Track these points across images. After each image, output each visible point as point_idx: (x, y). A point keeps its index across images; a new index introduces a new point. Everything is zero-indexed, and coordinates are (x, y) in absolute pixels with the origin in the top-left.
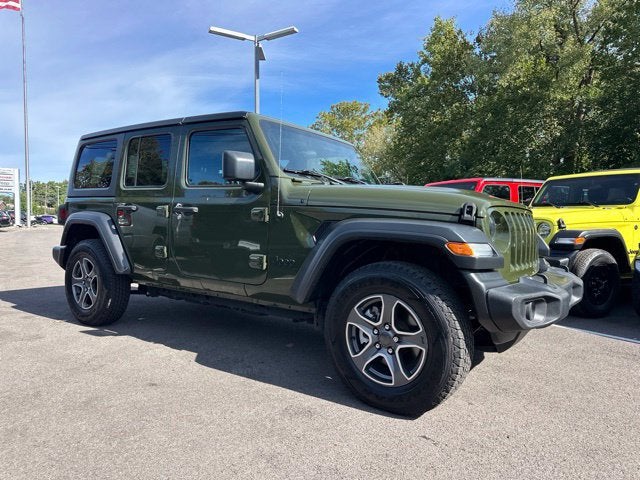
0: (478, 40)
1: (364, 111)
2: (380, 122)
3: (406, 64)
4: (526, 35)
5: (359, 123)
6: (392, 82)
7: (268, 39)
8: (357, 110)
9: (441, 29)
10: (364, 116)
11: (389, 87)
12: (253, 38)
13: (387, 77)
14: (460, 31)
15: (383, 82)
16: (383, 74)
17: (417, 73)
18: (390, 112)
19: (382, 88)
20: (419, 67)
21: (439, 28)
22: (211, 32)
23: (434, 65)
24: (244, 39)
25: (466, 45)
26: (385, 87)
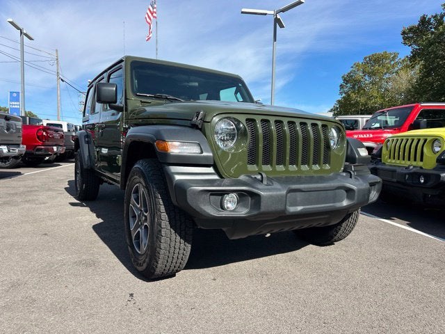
1: (394, 59)
2: (407, 66)
3: (429, 16)
5: (388, 68)
6: (415, 32)
8: (386, 58)
10: (392, 63)
11: (412, 38)
12: (272, 12)
13: (411, 29)
15: (407, 34)
17: (440, 23)
18: (413, 58)
19: (405, 39)
20: (442, 17)
22: (242, 12)
24: (266, 14)
26: (408, 38)
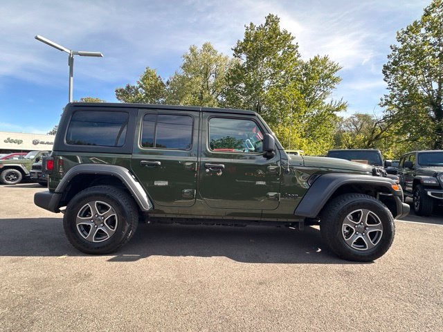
0: (168, 83)
3: (131, 86)
4: (190, 86)
6: (123, 93)
7: (81, 55)
9: (149, 73)
11: (121, 96)
12: (69, 51)
13: (121, 90)
14: (159, 77)
15: (118, 92)
16: (119, 88)
17: (137, 92)
19: (118, 95)
20: (138, 89)
21: (148, 73)
22: (37, 38)
23: (146, 89)
24: (62, 50)
25: (162, 84)
